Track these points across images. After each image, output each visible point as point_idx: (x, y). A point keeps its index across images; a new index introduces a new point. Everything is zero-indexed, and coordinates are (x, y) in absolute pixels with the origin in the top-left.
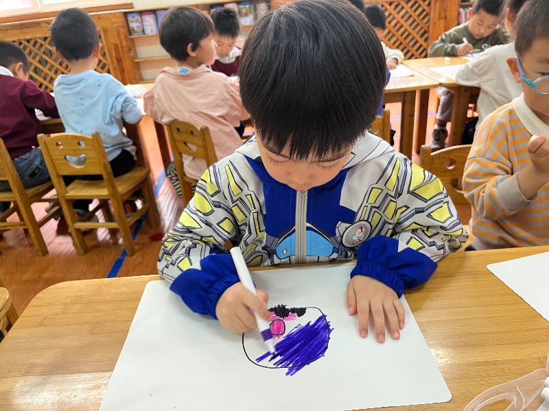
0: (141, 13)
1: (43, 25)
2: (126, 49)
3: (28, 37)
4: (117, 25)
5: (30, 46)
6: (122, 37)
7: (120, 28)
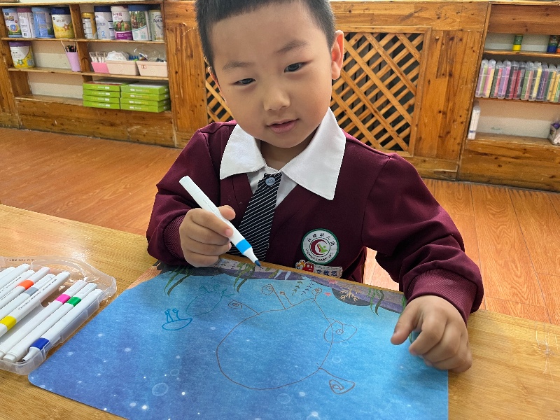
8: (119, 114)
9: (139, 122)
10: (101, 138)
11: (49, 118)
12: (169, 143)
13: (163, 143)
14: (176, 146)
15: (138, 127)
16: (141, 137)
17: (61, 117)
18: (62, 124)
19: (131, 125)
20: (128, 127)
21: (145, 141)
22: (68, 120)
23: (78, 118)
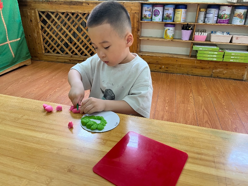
0: (154, 5)
1: (84, 4)
2: (136, 30)
3: (73, 11)
4: (135, 12)
5: (73, 17)
6: (135, 21)
7: (135, 14)
8: (210, 63)
9: (222, 67)
10: (191, 75)
11: (160, 64)
12: (240, 78)
13: (235, 78)
14: (244, 80)
15: (221, 70)
16: (221, 75)
17: (168, 64)
18: (167, 68)
19: (216, 68)
20: (213, 70)
21: (223, 76)
22: (173, 66)
23: (180, 65)
